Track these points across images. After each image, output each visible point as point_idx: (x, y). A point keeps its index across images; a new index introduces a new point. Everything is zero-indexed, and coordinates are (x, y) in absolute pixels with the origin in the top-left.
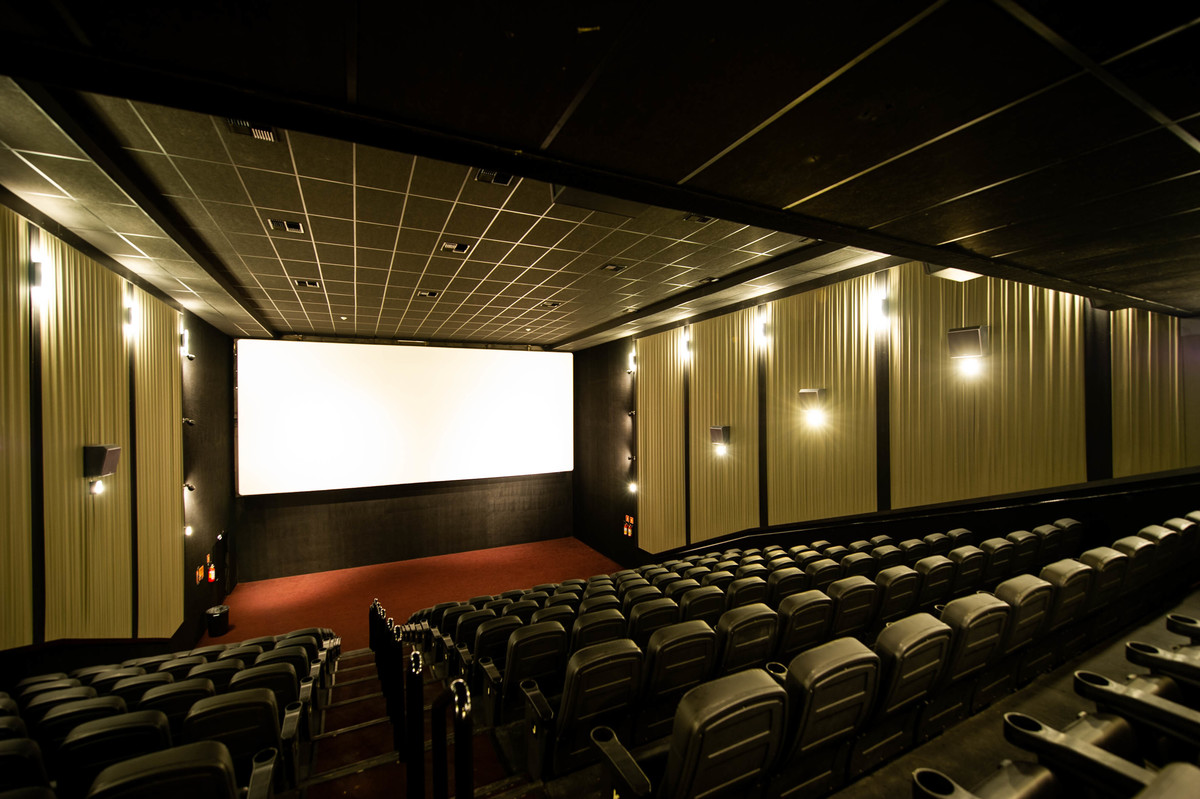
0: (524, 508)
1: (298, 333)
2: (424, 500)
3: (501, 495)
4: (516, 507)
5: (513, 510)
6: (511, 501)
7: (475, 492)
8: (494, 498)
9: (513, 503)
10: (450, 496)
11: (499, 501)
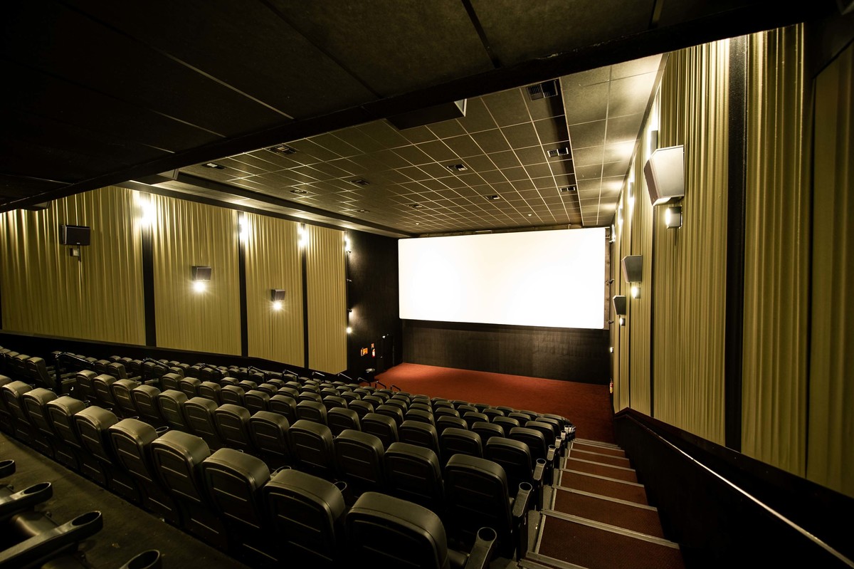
0: (562, 354)
1: (425, 233)
2: (491, 335)
3: (544, 340)
4: (556, 351)
5: (554, 353)
6: (552, 346)
7: (524, 335)
8: (539, 341)
9: (554, 348)
10: (507, 335)
11: (542, 345)
